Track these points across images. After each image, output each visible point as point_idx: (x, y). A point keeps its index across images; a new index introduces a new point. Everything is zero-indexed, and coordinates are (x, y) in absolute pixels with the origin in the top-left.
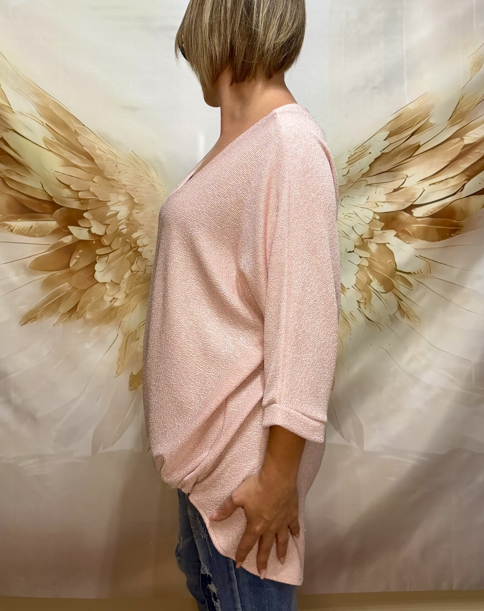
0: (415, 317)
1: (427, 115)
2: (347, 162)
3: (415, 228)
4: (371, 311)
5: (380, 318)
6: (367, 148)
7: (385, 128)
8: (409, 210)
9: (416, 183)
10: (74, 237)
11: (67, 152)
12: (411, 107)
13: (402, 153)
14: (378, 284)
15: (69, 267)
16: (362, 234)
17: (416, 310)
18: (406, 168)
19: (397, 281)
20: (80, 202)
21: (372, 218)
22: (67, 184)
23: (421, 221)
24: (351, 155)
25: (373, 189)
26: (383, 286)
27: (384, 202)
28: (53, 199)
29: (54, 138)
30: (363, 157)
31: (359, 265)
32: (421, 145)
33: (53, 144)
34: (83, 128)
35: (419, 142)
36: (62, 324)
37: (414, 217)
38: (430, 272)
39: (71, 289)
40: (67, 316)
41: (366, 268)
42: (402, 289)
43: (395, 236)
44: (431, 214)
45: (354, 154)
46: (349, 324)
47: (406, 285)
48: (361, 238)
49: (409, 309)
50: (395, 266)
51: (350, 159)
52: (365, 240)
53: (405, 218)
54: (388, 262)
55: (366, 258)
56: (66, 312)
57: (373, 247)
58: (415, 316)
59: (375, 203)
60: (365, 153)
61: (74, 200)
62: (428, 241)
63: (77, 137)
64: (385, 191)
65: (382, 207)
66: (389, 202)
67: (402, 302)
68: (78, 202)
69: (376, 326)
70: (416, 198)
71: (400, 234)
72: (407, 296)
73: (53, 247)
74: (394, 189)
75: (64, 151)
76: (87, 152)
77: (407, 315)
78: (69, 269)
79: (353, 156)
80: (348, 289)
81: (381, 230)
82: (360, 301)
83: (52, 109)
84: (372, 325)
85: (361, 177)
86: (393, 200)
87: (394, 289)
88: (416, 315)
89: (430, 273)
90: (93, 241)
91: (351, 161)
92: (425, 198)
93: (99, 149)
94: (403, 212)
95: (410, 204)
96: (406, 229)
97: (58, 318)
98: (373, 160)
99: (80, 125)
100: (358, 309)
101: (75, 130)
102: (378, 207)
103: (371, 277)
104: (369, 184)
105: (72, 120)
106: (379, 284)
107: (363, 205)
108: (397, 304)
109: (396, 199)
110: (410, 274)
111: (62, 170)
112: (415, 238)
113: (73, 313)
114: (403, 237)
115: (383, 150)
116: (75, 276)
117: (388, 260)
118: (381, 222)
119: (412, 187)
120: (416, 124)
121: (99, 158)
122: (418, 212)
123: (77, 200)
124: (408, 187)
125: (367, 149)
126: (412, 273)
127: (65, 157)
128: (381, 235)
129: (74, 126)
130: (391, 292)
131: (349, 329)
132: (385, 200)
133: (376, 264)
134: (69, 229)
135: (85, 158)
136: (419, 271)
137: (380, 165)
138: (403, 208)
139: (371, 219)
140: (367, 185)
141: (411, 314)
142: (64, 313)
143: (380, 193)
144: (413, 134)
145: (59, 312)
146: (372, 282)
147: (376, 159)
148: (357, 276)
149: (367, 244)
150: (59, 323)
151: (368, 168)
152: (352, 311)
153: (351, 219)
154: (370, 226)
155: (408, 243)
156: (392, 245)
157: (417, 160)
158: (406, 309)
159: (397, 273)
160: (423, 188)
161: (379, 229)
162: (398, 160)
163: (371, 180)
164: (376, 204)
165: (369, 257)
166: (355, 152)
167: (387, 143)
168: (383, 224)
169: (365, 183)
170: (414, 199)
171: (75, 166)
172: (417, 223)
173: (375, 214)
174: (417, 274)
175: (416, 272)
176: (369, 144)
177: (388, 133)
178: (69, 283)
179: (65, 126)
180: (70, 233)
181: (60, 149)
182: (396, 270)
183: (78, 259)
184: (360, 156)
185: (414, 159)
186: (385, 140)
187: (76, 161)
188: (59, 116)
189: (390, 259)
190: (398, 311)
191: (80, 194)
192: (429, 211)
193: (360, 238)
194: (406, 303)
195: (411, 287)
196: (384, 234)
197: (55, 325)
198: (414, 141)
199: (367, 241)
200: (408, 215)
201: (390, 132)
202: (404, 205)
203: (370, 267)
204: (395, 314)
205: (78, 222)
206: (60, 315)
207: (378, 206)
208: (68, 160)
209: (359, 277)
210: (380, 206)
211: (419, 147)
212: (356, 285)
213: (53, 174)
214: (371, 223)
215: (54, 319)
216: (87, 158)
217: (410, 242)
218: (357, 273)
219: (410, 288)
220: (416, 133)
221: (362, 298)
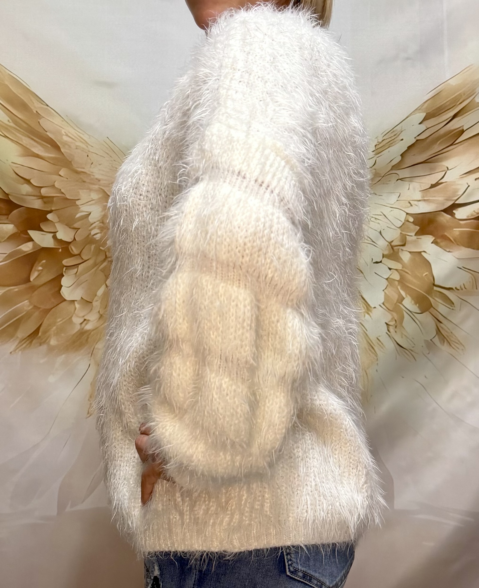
0: (457, 343)
1: (472, 93)
2: (373, 151)
3: (458, 233)
4: (403, 336)
5: (414, 344)
6: (399, 133)
7: (420, 109)
8: (450, 210)
9: (459, 177)
10: (35, 244)
11: (27, 139)
12: (453, 82)
13: (441, 140)
14: (411, 302)
15: (29, 281)
16: (391, 240)
17: (459, 334)
18: (446, 158)
19: (436, 299)
20: (43, 200)
21: (405, 220)
22: (27, 178)
23: (465, 224)
24: (378, 142)
25: (406, 184)
26: (417, 305)
27: (420, 201)
28: (10, 197)
29: (10, 121)
30: (393, 144)
31: (388, 279)
32: (465, 130)
33: (8, 127)
34: (46, 109)
35: (463, 126)
36: (20, 352)
37: (456, 218)
38: (475, 288)
39: (31, 309)
40: (28, 342)
41: (397, 283)
42: (442, 308)
43: (432, 243)
44: (477, 216)
45: (382, 141)
46: (375, 351)
47: (446, 303)
48: (391, 245)
49: (451, 334)
50: (432, 280)
51: (377, 147)
52: (395, 248)
53: (445, 221)
54: (424, 275)
55: (396, 270)
56: (25, 337)
57: (406, 257)
58: (459, 343)
59: (407, 202)
60: (395, 140)
61: (35, 198)
62: (474, 249)
63: (39, 120)
64: (421, 186)
65: (416, 206)
66: (424, 200)
67: (441, 325)
68: (40, 200)
69: (411, 355)
70: (458, 195)
71: (439, 240)
72: (449, 318)
73: (10, 256)
74: (432, 185)
75: (23, 138)
76: (51, 138)
77: (447, 340)
78: (30, 283)
79: (381, 143)
80: (375, 309)
81: (415, 235)
82: (389, 323)
83: (8, 85)
84: (404, 354)
85: (391, 169)
86: (431, 198)
87: (432, 308)
88: (459, 341)
89: (477, 289)
90: (59, 249)
91: (379, 150)
92: (470, 195)
93: (67, 135)
94: (443, 213)
95: (451, 203)
96: (446, 234)
97: (16, 344)
98: (406, 149)
99: (42, 106)
100: (387, 333)
101: (36, 111)
102: (411, 207)
103: (403, 293)
104: (400, 178)
105: (32, 98)
106: (413, 302)
107: (393, 204)
108: (435, 327)
109: (435, 197)
110: (451, 290)
111: (20, 160)
112: (458, 245)
113: (34, 338)
114: (442, 244)
115: (418, 135)
116: (36, 293)
117: (424, 273)
118: (416, 225)
119: (455, 182)
120: (458, 103)
121: (67, 146)
122: (461, 213)
123: (38, 198)
124: (450, 182)
125: (399, 135)
126: (454, 288)
127: (24, 145)
128: (415, 241)
129: (35, 106)
130: (427, 312)
131: (375, 358)
132: (420, 199)
133: (409, 277)
134: (29, 235)
135: (49, 146)
136: (463, 287)
137: (414, 155)
138: (442, 209)
139: (403, 222)
140: (398, 180)
141: (452, 339)
142: (24, 338)
143: (414, 189)
144: (455, 116)
145: (17, 337)
146: (405, 300)
147: (409, 147)
148: (385, 293)
149: (398, 252)
150: (17, 351)
151: (400, 157)
152: (379, 336)
153: (378, 221)
154: (401, 230)
155: (449, 252)
156: (429, 254)
157: (460, 148)
158: (446, 333)
159: (435, 288)
160: (467, 184)
161: (413, 234)
162: (436, 148)
163: (403, 173)
164: (409, 203)
165: (401, 268)
166: (383, 139)
167: (423, 127)
168: (419, 228)
169: (396, 178)
170: (456, 196)
171: (38, 156)
172: (460, 226)
173: (408, 215)
174: (460, 290)
175: (459, 288)
176: (400, 129)
177: (425, 114)
178: (30, 302)
179: (24, 107)
180: (31, 240)
181: (18, 134)
182: (434, 285)
183: (40, 272)
184: (390, 144)
185: (456, 147)
186: (420, 124)
187: (38, 150)
188: (16, 93)
189: (426, 272)
190: (437, 337)
191: (43, 191)
192: (474, 211)
193: (389, 244)
194: (446, 326)
195: (453, 305)
196: (419, 240)
197: (12, 353)
198: (456, 124)
199: (399, 249)
200: (449, 216)
201: (427, 114)
202: (443, 204)
203: (402, 281)
204: (433, 340)
205: (39, 225)
206: (18, 341)
207: (411, 205)
208: (27, 148)
209: (387, 293)
210: (414, 206)
211: (462, 132)
212: (385, 303)
213: (10, 165)
214: (403, 226)
215: (11, 346)
216: (52, 146)
217: (451, 251)
218: (386, 288)
219: (452, 308)
220: (460, 114)
221: (392, 319)
